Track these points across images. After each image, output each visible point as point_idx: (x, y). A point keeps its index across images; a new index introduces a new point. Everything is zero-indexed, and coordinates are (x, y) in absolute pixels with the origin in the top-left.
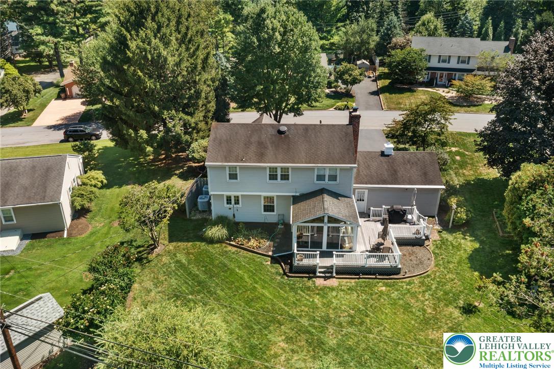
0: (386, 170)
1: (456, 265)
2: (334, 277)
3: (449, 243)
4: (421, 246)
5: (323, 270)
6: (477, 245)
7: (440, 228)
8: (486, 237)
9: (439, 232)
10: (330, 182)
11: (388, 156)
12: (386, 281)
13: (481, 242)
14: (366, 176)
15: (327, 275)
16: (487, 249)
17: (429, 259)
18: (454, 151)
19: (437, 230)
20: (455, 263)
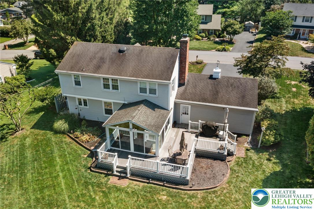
0: (210, 90)
1: (248, 185)
2: (127, 178)
3: (251, 162)
4: (222, 160)
5: (119, 170)
6: (278, 169)
7: (249, 146)
8: (291, 161)
9: (247, 150)
10: (151, 95)
11: (215, 79)
12: (171, 190)
13: (284, 166)
14: (191, 94)
15: (122, 175)
16: (287, 173)
17: (223, 175)
18: (293, 84)
19: (246, 147)
20: (247, 183)
